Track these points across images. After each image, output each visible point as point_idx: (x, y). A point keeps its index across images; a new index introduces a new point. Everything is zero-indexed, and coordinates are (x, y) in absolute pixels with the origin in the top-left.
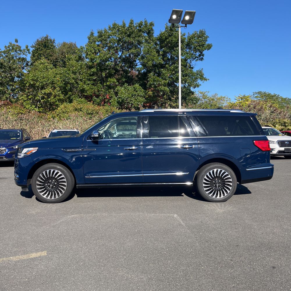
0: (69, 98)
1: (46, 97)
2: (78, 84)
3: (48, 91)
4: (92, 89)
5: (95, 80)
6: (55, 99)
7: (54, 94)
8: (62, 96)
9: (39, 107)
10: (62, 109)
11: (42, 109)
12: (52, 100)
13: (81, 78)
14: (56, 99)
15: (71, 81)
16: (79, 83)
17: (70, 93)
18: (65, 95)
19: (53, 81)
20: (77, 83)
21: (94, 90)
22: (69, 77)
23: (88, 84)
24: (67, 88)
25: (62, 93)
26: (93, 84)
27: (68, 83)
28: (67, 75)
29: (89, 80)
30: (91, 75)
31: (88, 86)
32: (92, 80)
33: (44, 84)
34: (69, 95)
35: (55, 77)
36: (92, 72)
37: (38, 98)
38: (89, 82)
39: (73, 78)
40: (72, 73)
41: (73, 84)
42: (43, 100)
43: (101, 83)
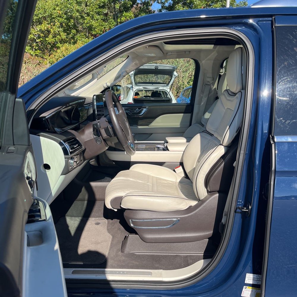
0: (73, 38)
1: (42, 35)
2: (84, 19)
3: (44, 27)
4: (102, 25)
5: (106, 15)
6: (55, 39)
7: (52, 31)
8: (64, 36)
9: (36, 50)
10: (62, 52)
11: (39, 52)
12: (50, 39)
13: (88, 11)
14: (57, 39)
15: (74, 14)
16: (86, 17)
17: (74, 31)
18: (68, 34)
19: (51, 15)
20: (82, 17)
21: (105, 28)
22: (72, 9)
23: (97, 20)
24: (69, 24)
25: (64, 31)
26: (104, 20)
27: (71, 17)
28: (69, 5)
29: (98, 14)
30: (100, 7)
31: (96, 21)
32: (102, 15)
33: (39, 18)
34: (73, 33)
35: (55, 9)
36: (102, 2)
37: (32, 36)
38: (98, 17)
39: (78, 11)
40: (76, 4)
41: (77, 18)
42: (39, 40)
43: (114, 19)
